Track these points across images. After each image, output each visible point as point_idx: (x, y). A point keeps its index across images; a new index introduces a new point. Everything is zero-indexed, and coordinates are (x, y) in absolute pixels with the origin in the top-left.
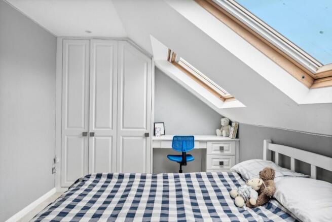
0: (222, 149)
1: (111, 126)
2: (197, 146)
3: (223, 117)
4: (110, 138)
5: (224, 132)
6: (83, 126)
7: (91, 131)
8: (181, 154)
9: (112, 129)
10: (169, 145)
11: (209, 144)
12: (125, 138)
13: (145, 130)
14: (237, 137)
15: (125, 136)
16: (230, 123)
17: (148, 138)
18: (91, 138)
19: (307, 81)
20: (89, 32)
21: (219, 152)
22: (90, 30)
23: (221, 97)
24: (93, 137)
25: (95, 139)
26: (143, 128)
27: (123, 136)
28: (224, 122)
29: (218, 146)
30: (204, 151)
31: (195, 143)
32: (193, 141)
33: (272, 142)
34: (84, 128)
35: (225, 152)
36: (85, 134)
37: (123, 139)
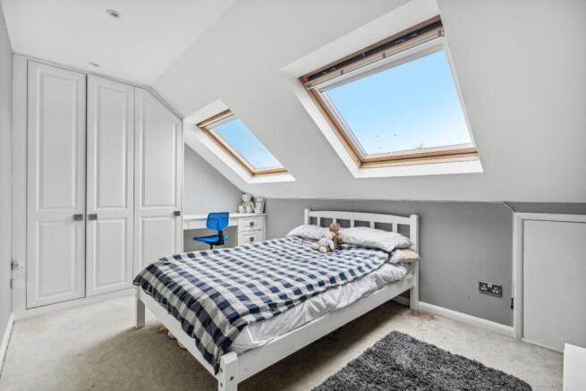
0: (252, 224)
1: (124, 204)
2: (231, 223)
3: (244, 193)
4: (123, 221)
5: (248, 209)
6: (73, 205)
7: (89, 212)
8: (217, 233)
9: (126, 207)
10: (203, 225)
11: (240, 221)
12: (145, 219)
13: (173, 208)
14: (264, 212)
15: (147, 217)
16: (252, 199)
17: (178, 217)
18: (89, 223)
19: (359, 163)
20: (96, 65)
21: (249, 228)
22: (96, 62)
23: (250, 171)
24: (95, 221)
25: (98, 224)
26: (171, 205)
27: (143, 217)
28: (246, 198)
29: (248, 222)
30: (235, 228)
31: (230, 221)
32: (228, 218)
33: (312, 210)
34: (77, 208)
35: (255, 228)
36: (77, 217)
37: (143, 222)
